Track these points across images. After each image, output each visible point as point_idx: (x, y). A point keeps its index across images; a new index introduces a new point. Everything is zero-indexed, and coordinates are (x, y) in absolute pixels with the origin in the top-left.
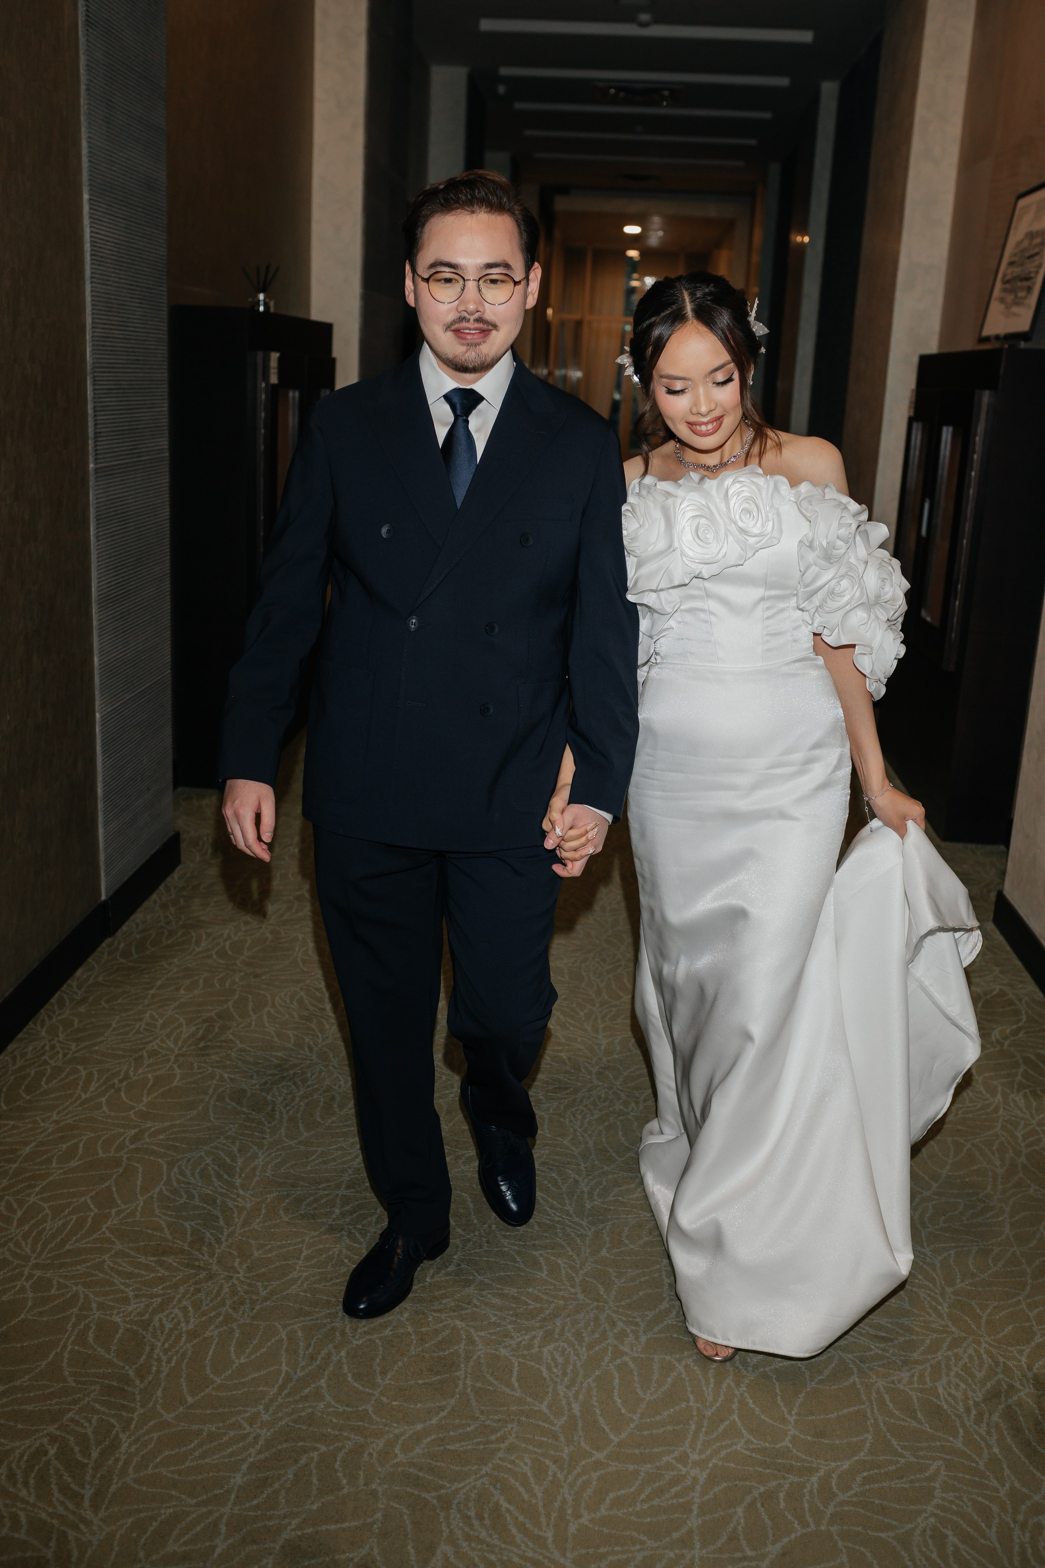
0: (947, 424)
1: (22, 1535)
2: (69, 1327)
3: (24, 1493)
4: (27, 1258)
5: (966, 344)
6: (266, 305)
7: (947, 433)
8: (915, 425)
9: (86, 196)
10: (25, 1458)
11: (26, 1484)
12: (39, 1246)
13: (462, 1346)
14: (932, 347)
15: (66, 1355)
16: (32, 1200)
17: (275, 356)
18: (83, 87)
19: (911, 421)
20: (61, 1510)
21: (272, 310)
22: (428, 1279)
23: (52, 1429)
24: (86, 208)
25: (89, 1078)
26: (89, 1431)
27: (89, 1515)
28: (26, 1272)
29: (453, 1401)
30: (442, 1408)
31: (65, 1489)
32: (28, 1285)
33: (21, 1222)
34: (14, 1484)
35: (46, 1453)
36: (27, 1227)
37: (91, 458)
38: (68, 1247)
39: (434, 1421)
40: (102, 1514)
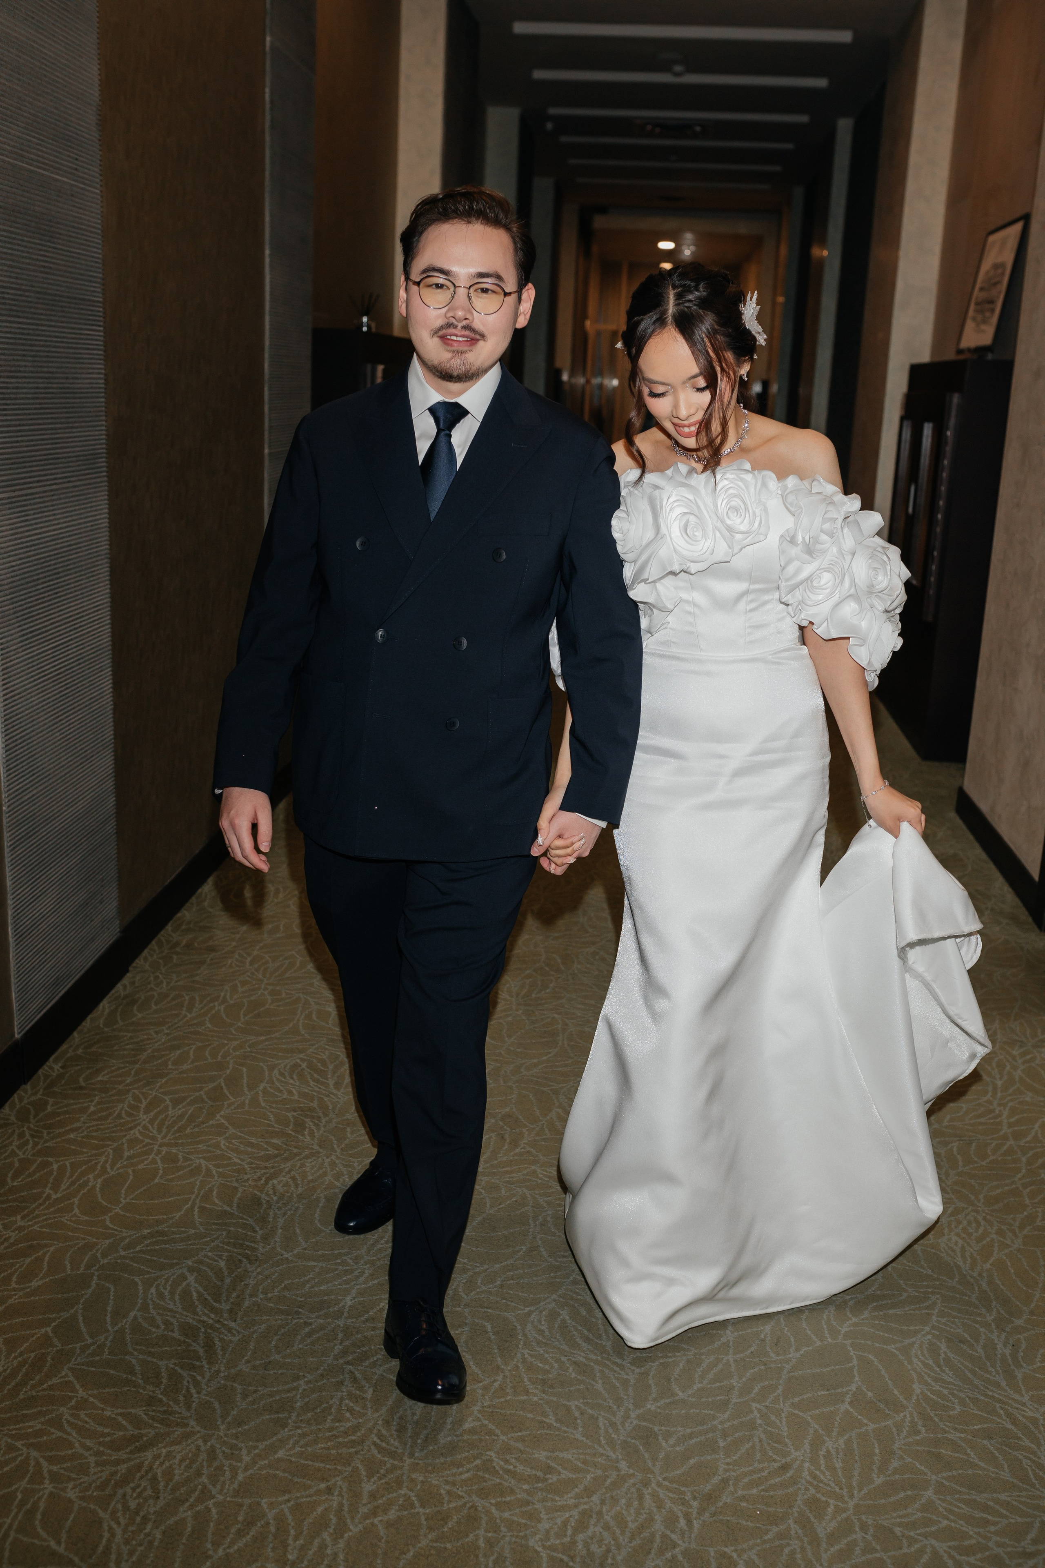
0: (928, 421)
1: (296, 1097)
2: (299, 1012)
3: (291, 1081)
4: (262, 981)
5: (950, 355)
6: (369, 326)
7: (928, 430)
8: (906, 423)
9: (267, 252)
10: (288, 1067)
11: (292, 1078)
12: (268, 975)
13: (560, 1026)
14: (925, 357)
15: (301, 1025)
16: (255, 953)
17: (380, 368)
18: (267, 173)
19: (902, 419)
20: (317, 1089)
21: (374, 330)
22: (534, 996)
23: (301, 1056)
24: (267, 260)
25: (277, 891)
26: (325, 1057)
27: (335, 1091)
28: (263, 986)
29: (556, 1050)
30: (550, 1053)
31: (317, 1081)
32: (266, 993)
33: (251, 963)
34: (285, 1078)
35: (300, 1066)
36: (256, 966)
37: (266, 446)
38: (287, 975)
39: (545, 1058)
40: (342, 1090)
